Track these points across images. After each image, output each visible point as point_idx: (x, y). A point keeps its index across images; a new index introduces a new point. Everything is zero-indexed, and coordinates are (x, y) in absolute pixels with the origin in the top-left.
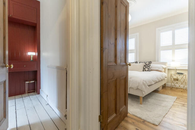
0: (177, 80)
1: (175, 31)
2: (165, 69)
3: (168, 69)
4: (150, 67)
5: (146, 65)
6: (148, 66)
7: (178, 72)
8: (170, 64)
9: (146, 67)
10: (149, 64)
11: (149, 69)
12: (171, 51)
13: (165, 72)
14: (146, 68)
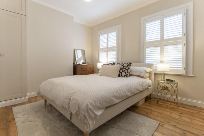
0: (166, 88)
1: (165, 20)
2: (150, 73)
3: (155, 74)
4: (129, 70)
5: (123, 68)
6: (126, 70)
7: (167, 77)
8: (156, 67)
9: (123, 70)
10: (127, 66)
11: (127, 73)
12: (159, 48)
13: (150, 77)
14: (123, 72)
